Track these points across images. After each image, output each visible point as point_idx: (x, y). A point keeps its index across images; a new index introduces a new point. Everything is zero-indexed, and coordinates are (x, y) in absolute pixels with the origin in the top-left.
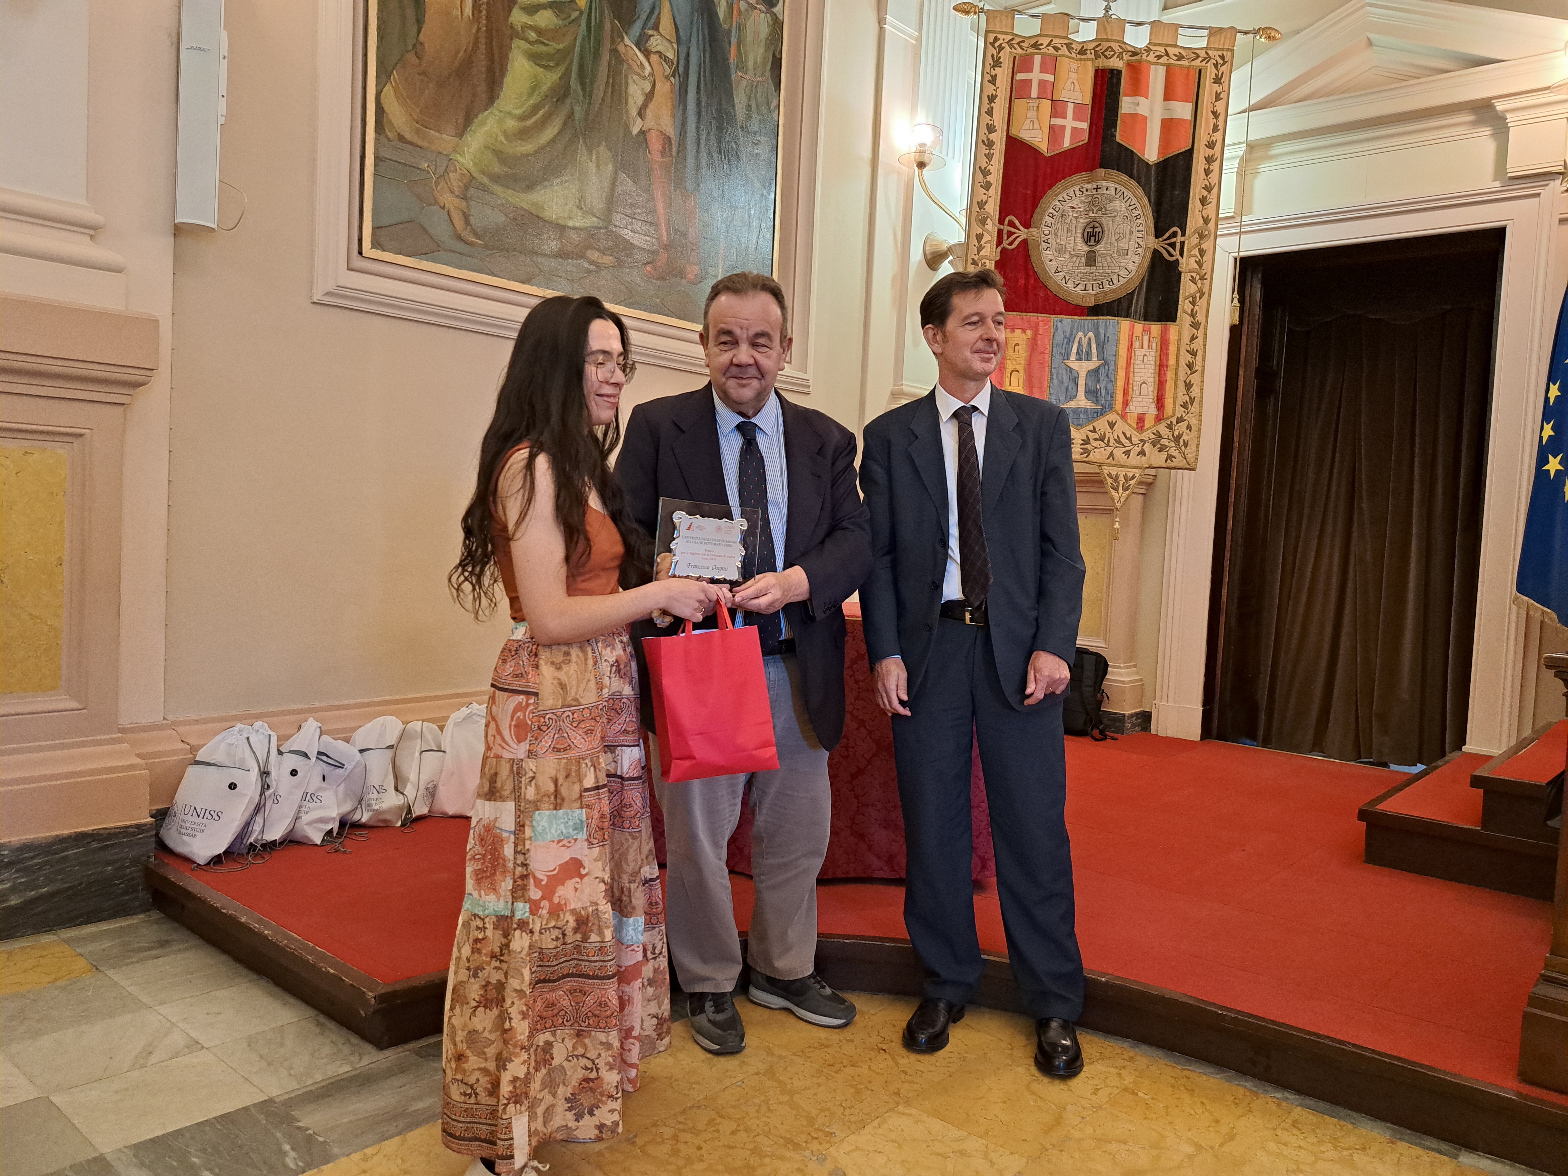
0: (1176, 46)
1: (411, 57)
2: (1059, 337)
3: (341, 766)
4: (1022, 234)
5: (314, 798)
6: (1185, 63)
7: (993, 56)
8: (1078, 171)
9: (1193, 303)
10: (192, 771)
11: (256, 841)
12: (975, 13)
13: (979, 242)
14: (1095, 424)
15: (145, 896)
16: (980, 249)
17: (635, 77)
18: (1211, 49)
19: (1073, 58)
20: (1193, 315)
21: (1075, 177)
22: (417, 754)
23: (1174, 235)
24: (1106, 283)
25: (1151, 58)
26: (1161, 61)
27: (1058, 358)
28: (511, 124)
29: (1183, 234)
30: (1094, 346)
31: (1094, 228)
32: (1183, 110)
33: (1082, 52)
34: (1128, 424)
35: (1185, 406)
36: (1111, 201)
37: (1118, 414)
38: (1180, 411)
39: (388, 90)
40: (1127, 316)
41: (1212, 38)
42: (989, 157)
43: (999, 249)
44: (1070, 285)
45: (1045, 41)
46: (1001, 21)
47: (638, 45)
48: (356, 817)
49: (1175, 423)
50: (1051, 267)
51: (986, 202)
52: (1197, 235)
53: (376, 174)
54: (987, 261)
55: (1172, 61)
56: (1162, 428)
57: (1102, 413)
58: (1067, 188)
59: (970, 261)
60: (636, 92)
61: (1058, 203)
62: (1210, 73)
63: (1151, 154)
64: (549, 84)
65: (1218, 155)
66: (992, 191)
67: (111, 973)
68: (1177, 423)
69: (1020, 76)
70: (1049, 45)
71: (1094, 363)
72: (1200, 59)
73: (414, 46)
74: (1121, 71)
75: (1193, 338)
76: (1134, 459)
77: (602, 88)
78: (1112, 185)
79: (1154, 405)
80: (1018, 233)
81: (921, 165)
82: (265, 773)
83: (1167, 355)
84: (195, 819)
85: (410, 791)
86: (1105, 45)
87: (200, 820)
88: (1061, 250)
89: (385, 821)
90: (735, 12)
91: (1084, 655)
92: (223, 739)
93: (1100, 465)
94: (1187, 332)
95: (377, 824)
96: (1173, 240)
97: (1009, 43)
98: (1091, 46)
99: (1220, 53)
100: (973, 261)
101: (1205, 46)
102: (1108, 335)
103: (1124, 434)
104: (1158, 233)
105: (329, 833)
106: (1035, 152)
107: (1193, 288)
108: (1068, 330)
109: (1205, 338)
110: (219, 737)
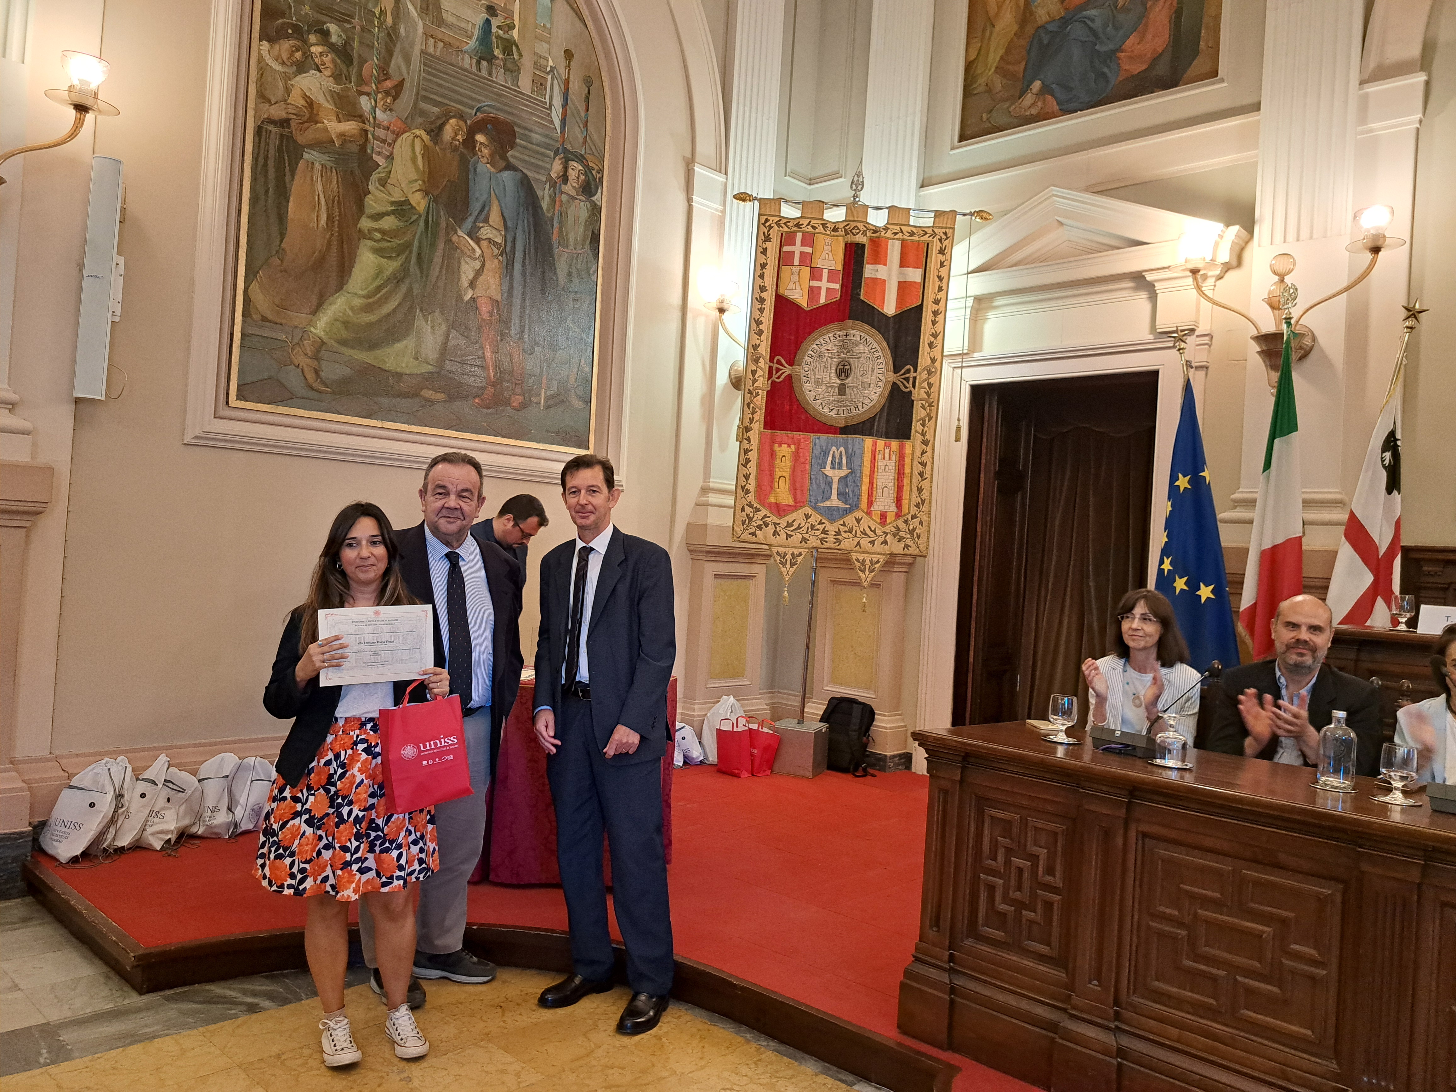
0: (909, 225)
1: (276, 261)
2: (817, 451)
3: (183, 791)
4: (787, 370)
5: (159, 815)
6: (915, 238)
7: (764, 233)
8: (832, 321)
9: (923, 425)
10: (66, 793)
11: (109, 846)
12: (750, 201)
13: (753, 376)
14: (845, 519)
15: (21, 886)
16: (754, 381)
17: (467, 259)
18: (936, 227)
19: (828, 235)
20: (923, 434)
21: (830, 326)
22: (249, 782)
23: (908, 371)
24: (853, 409)
25: (889, 234)
26: (897, 236)
27: (816, 468)
28: (357, 302)
29: (915, 371)
30: (844, 458)
31: (844, 365)
32: (914, 275)
33: (835, 230)
34: (873, 519)
35: (917, 506)
36: (857, 346)
37: (863, 512)
38: (914, 510)
39: (254, 286)
40: (870, 434)
41: (937, 219)
42: (761, 310)
43: (770, 382)
44: (826, 410)
45: (807, 221)
46: (770, 207)
47: (469, 234)
48: (194, 830)
49: (910, 519)
50: (810, 396)
51: (759, 345)
52: (926, 372)
53: (242, 346)
54: (760, 391)
55: (905, 237)
56: (900, 523)
57: (850, 511)
58: (823, 335)
59: (747, 391)
60: (467, 270)
61: (815, 346)
62: (936, 246)
63: (890, 308)
64: (391, 269)
65: (942, 309)
66: (764, 337)
68: (912, 519)
69: (786, 249)
70: (808, 224)
71: (844, 472)
72: (928, 235)
73: (277, 252)
74: (864, 245)
75: (923, 453)
76: (878, 547)
77: (437, 269)
78: (857, 333)
79: (894, 505)
80: (785, 369)
81: (722, 311)
82: (119, 796)
83: (903, 465)
85: (239, 812)
86: (853, 224)
87: (66, 830)
88: (818, 383)
89: (216, 834)
90: (557, 203)
91: (855, 705)
92: (93, 769)
93: (850, 552)
94: (919, 448)
95: (209, 836)
96: (907, 375)
97: (778, 223)
98: (842, 225)
99: (944, 230)
100: (750, 392)
101: (932, 225)
102: (855, 449)
103: (869, 527)
104: (896, 371)
105: (168, 841)
106: (797, 307)
107: (923, 413)
108: (824, 444)
109: (933, 452)
110: (90, 768)
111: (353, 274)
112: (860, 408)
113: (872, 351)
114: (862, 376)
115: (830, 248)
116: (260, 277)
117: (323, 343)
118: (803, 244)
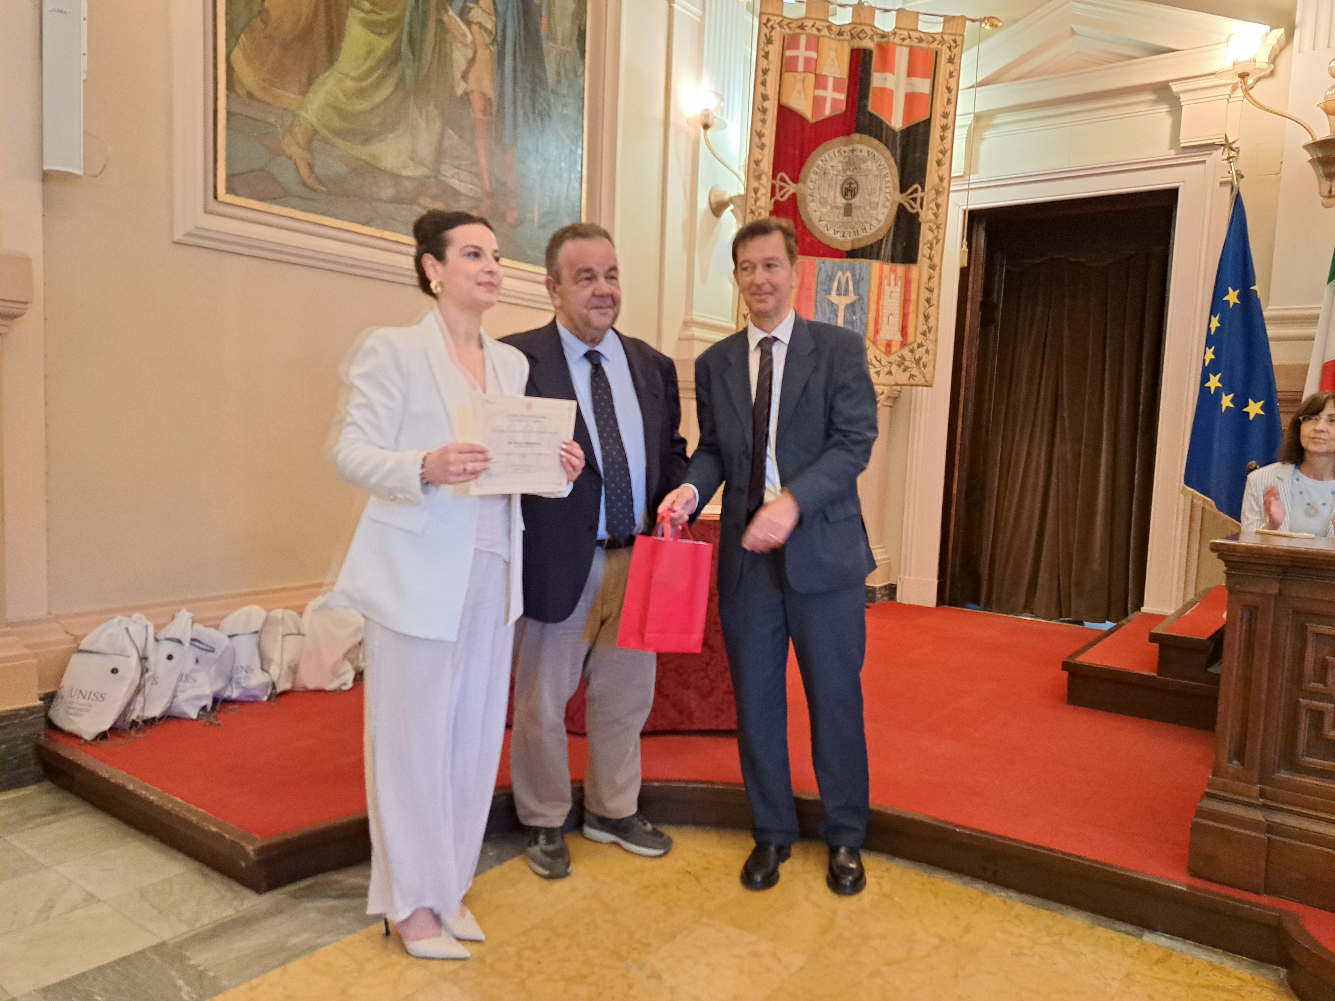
0: (917, 31)
2: (823, 276)
3: (212, 650)
4: (791, 188)
5: (189, 679)
6: (924, 45)
7: (766, 35)
8: (836, 135)
9: (931, 248)
10: (76, 659)
11: (138, 717)
13: (756, 194)
15: (36, 769)
16: (756, 200)
18: (945, 34)
19: (833, 39)
20: (930, 258)
22: (279, 638)
23: (916, 191)
25: (897, 40)
26: (905, 43)
27: (821, 294)
29: (923, 190)
30: (851, 284)
31: (850, 184)
32: (923, 86)
33: (840, 33)
34: (878, 348)
35: (924, 334)
36: (864, 162)
37: (870, 340)
38: (920, 339)
40: (878, 258)
41: (946, 25)
42: (764, 121)
43: (773, 201)
45: (809, 23)
46: (773, 5)
48: (227, 694)
49: (916, 347)
51: (762, 160)
52: (934, 192)
53: (228, 127)
54: (763, 211)
55: (913, 44)
56: (906, 352)
58: (828, 150)
59: (748, 211)
62: (945, 54)
63: (897, 122)
65: (951, 124)
66: (766, 151)
67: (8, 839)
68: (918, 348)
69: (789, 53)
70: (813, 26)
71: (851, 298)
74: (870, 52)
75: (930, 278)
76: (883, 378)
78: (865, 148)
79: (899, 333)
80: (788, 187)
81: (706, 127)
82: (143, 659)
83: (909, 291)
84: (81, 701)
85: (274, 670)
86: (860, 28)
87: (85, 701)
88: (823, 202)
89: (252, 696)
92: (105, 630)
94: (926, 272)
95: (246, 700)
96: (914, 195)
97: (780, 24)
98: (848, 29)
99: (953, 37)
100: (752, 212)
101: (941, 30)
102: (862, 274)
103: (875, 357)
104: (903, 189)
105: (204, 708)
106: (801, 119)
107: (930, 236)
108: (829, 269)
109: (940, 277)
110: (99, 629)
114: (870, 195)
118: (808, 48)
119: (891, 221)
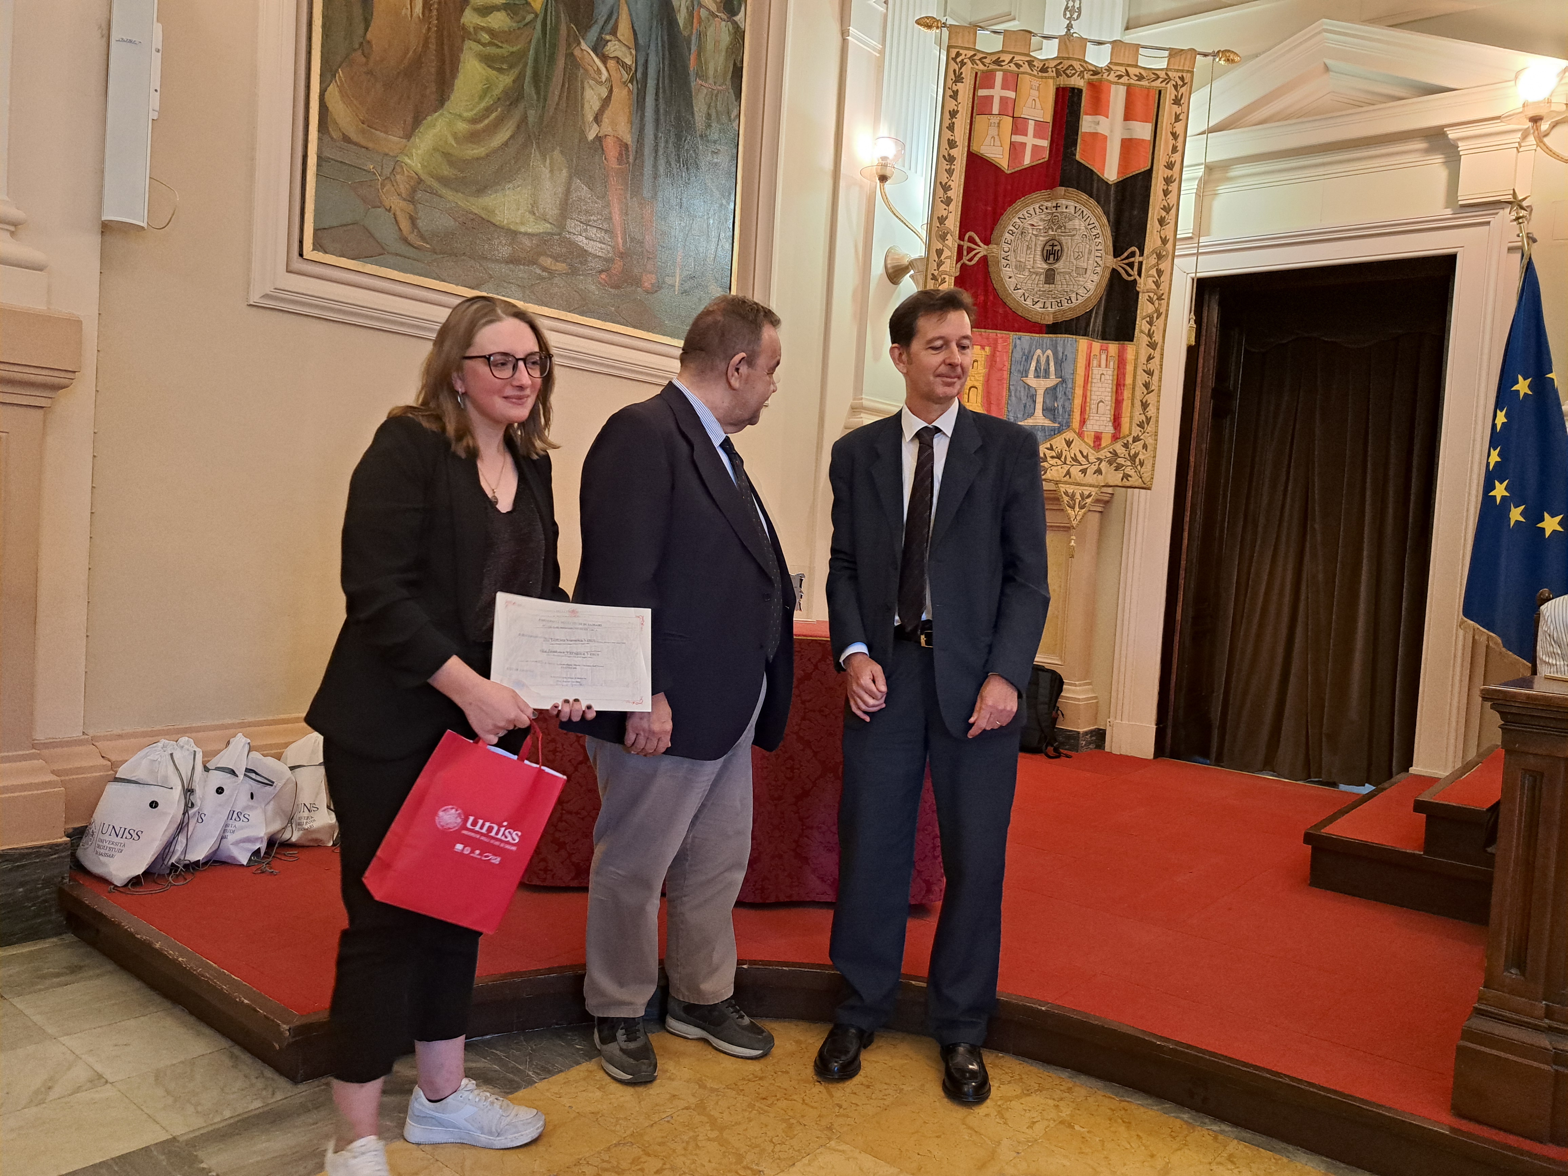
0: (1136, 66)
1: (358, 56)
2: (1018, 355)
3: (271, 783)
4: (982, 250)
5: (242, 817)
6: (1144, 83)
7: (954, 71)
8: (1038, 188)
9: (1151, 323)
10: (112, 788)
11: (179, 861)
12: (938, 28)
13: (939, 257)
14: (1053, 442)
15: (57, 917)
16: (939, 265)
17: (592, 82)
18: (1171, 70)
19: (1034, 76)
20: (1150, 335)
21: (1034, 195)
23: (1133, 254)
24: (1064, 302)
25: (1112, 77)
26: (1121, 81)
27: (1016, 376)
28: (462, 126)
29: (1142, 254)
30: (1052, 364)
31: (1053, 245)
32: (1143, 131)
33: (1044, 70)
34: (1085, 442)
35: (1141, 425)
36: (1070, 220)
37: (1075, 432)
38: (1136, 431)
39: (333, 90)
40: (1085, 334)
41: (1172, 59)
42: (950, 172)
43: (959, 265)
44: (1029, 302)
45: (1007, 58)
46: (963, 36)
47: (595, 50)
48: (286, 836)
49: (1131, 441)
50: (1010, 284)
51: (947, 217)
52: (1155, 256)
53: (319, 174)
54: (947, 277)
55: (1132, 81)
56: (1119, 447)
57: (1059, 431)
58: (1027, 205)
59: (929, 276)
60: (592, 97)
61: (1018, 221)
62: (1170, 94)
63: (1111, 173)
64: (501, 87)
65: (1176, 176)
66: (952, 207)
67: (16, 1001)
68: (1134, 442)
69: (982, 92)
70: (1011, 61)
71: (1052, 381)
72: (1161, 80)
73: (361, 44)
74: (1082, 90)
75: (1150, 358)
76: (1090, 478)
78: (1071, 204)
79: (1111, 424)
80: (978, 249)
81: (883, 178)
82: (189, 791)
83: (1124, 375)
84: (114, 838)
86: (1067, 63)
87: (118, 840)
88: (1020, 267)
89: (316, 840)
90: (695, 21)
91: (1040, 672)
92: (146, 756)
93: (1057, 483)
94: (1144, 351)
95: (308, 844)
96: (1132, 260)
97: (971, 58)
98: (1053, 64)
99: (1180, 74)
100: (934, 278)
101: (1165, 67)
102: (1066, 353)
103: (1081, 452)
104: (1117, 253)
105: (257, 852)
106: (995, 169)
107: (1150, 308)
108: (1026, 347)
109: (1162, 358)
110: (141, 754)
111: (455, 88)
112: (1073, 300)
113: (1090, 227)
114: (1076, 259)
115: (1036, 93)
116: (340, 76)
117: (420, 181)
119: (1102, 290)
